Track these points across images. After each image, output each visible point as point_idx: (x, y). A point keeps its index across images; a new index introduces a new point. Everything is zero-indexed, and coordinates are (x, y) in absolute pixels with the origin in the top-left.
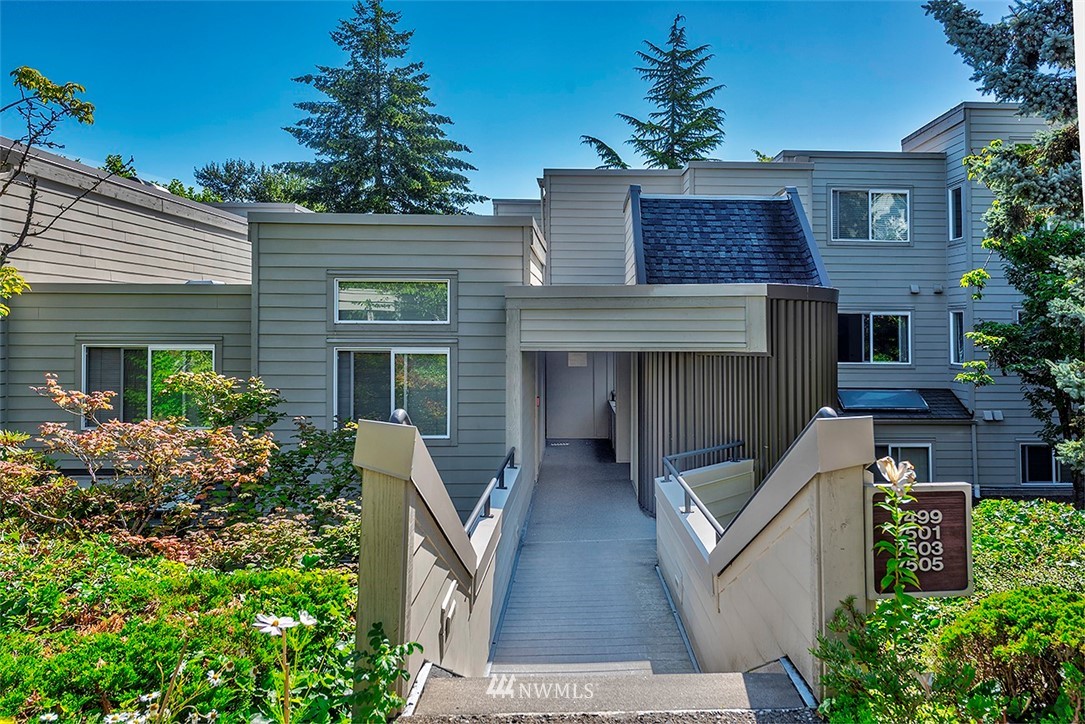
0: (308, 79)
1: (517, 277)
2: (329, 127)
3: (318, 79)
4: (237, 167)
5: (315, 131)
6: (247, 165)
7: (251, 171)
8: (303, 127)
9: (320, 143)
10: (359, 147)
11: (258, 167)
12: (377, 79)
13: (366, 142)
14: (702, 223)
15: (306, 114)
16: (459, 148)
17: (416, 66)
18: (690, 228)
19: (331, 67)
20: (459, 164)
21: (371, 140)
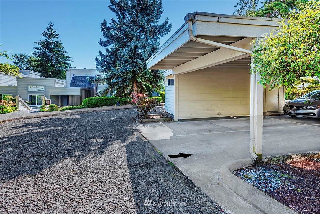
0: (36, 43)
1: (54, 86)
2: (40, 53)
3: (38, 43)
4: (23, 55)
5: (38, 53)
6: (26, 55)
7: (27, 56)
8: (35, 53)
9: (39, 56)
10: (47, 57)
11: (29, 55)
12: (52, 43)
13: (49, 56)
14: (82, 79)
15: (36, 50)
16: (70, 57)
17: (60, 41)
18: (80, 80)
19: (42, 40)
20: (70, 61)
21: (50, 55)
